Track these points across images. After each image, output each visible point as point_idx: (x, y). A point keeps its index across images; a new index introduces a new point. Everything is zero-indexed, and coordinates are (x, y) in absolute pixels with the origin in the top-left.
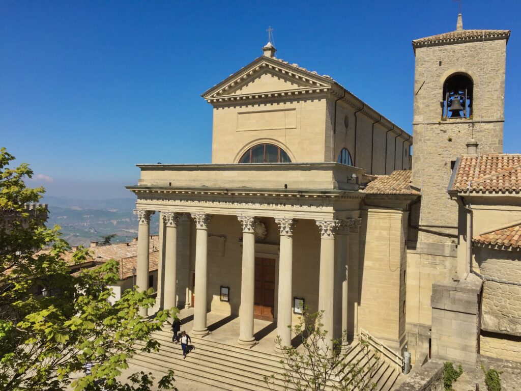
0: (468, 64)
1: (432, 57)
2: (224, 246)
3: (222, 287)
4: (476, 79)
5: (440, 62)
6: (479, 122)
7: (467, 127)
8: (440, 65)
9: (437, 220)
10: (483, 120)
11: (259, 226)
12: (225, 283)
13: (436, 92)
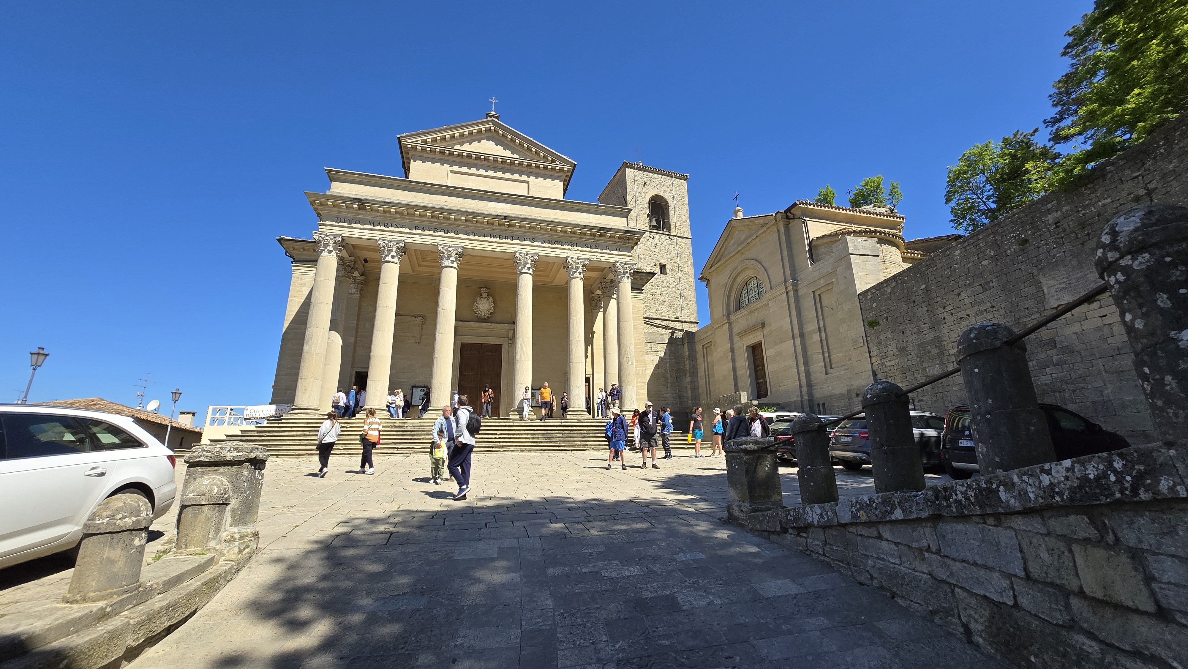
0: (664, 190)
1: (639, 178)
2: (422, 329)
3: (413, 387)
4: (670, 203)
5: (645, 183)
6: (676, 236)
7: (668, 238)
8: (644, 186)
9: (653, 313)
10: (678, 235)
11: (486, 299)
12: (420, 380)
13: (644, 206)
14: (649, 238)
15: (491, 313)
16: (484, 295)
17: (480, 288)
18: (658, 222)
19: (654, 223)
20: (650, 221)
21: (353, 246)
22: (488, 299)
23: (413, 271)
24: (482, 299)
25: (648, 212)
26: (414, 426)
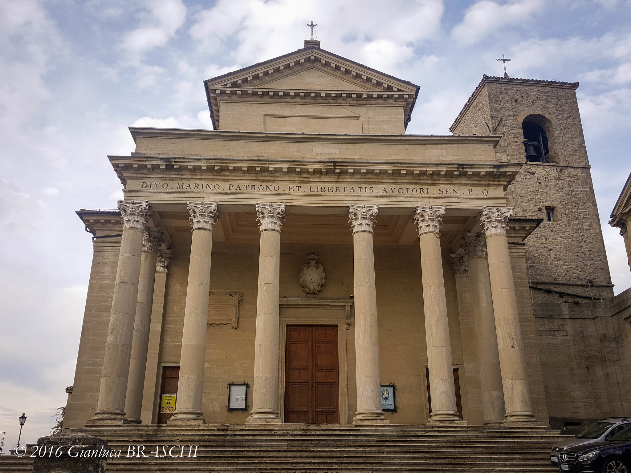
1: (506, 96)
2: (239, 309)
4: (555, 124)
5: (516, 100)
6: (566, 167)
7: (555, 171)
8: (515, 104)
10: (570, 165)
11: (314, 268)
12: (239, 376)
13: (516, 131)
14: (527, 173)
15: (322, 286)
16: (313, 263)
17: (307, 254)
18: (537, 149)
19: (533, 153)
20: (527, 150)
21: (160, 213)
22: (317, 268)
23: (227, 238)
24: (310, 269)
25: (523, 140)
26: (235, 435)
